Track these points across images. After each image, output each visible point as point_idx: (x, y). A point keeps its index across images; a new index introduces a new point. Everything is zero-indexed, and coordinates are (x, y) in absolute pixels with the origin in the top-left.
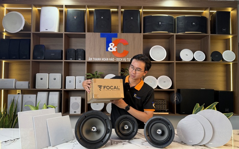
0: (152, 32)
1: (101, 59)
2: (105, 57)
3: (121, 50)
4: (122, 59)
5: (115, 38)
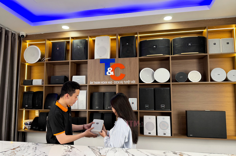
0: (147, 56)
1: (101, 83)
2: (104, 80)
3: (118, 74)
4: (119, 82)
5: (112, 63)
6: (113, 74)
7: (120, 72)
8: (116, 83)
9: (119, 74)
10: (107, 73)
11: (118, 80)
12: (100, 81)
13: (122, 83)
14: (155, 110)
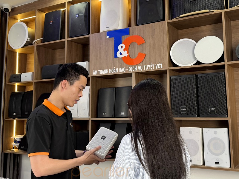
0: (181, 16)
1: (109, 71)
2: (114, 67)
3: (135, 53)
4: (136, 68)
5: (125, 36)
6: (126, 55)
7: (137, 50)
8: (132, 69)
9: (136, 55)
10: (118, 54)
11: (135, 65)
12: (108, 68)
13: (140, 69)
14: (198, 116)
